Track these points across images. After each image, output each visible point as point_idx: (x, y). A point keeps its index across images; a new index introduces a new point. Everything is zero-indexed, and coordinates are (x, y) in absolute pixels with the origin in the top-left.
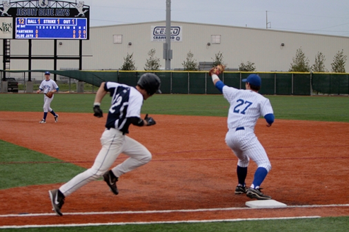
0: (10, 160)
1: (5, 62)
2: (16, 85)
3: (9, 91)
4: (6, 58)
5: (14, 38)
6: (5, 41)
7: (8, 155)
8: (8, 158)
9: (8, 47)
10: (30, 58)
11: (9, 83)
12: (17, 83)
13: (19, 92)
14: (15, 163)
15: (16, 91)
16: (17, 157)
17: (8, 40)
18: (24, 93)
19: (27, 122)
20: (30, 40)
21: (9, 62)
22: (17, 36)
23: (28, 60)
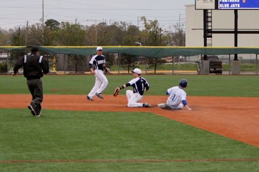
0: (222, 156)
1: (205, 37)
2: (219, 64)
3: (211, 72)
4: (208, 33)
5: (217, 8)
6: (205, 11)
7: (219, 150)
8: (220, 154)
9: (209, 19)
10: (236, 32)
11: (211, 62)
12: (221, 63)
13: (223, 73)
14: (228, 160)
15: (220, 72)
16: (231, 152)
17: (209, 11)
18: (229, 74)
19: (237, 109)
20: (236, 11)
21: (211, 37)
22: (220, 6)
23: (233, 35)
